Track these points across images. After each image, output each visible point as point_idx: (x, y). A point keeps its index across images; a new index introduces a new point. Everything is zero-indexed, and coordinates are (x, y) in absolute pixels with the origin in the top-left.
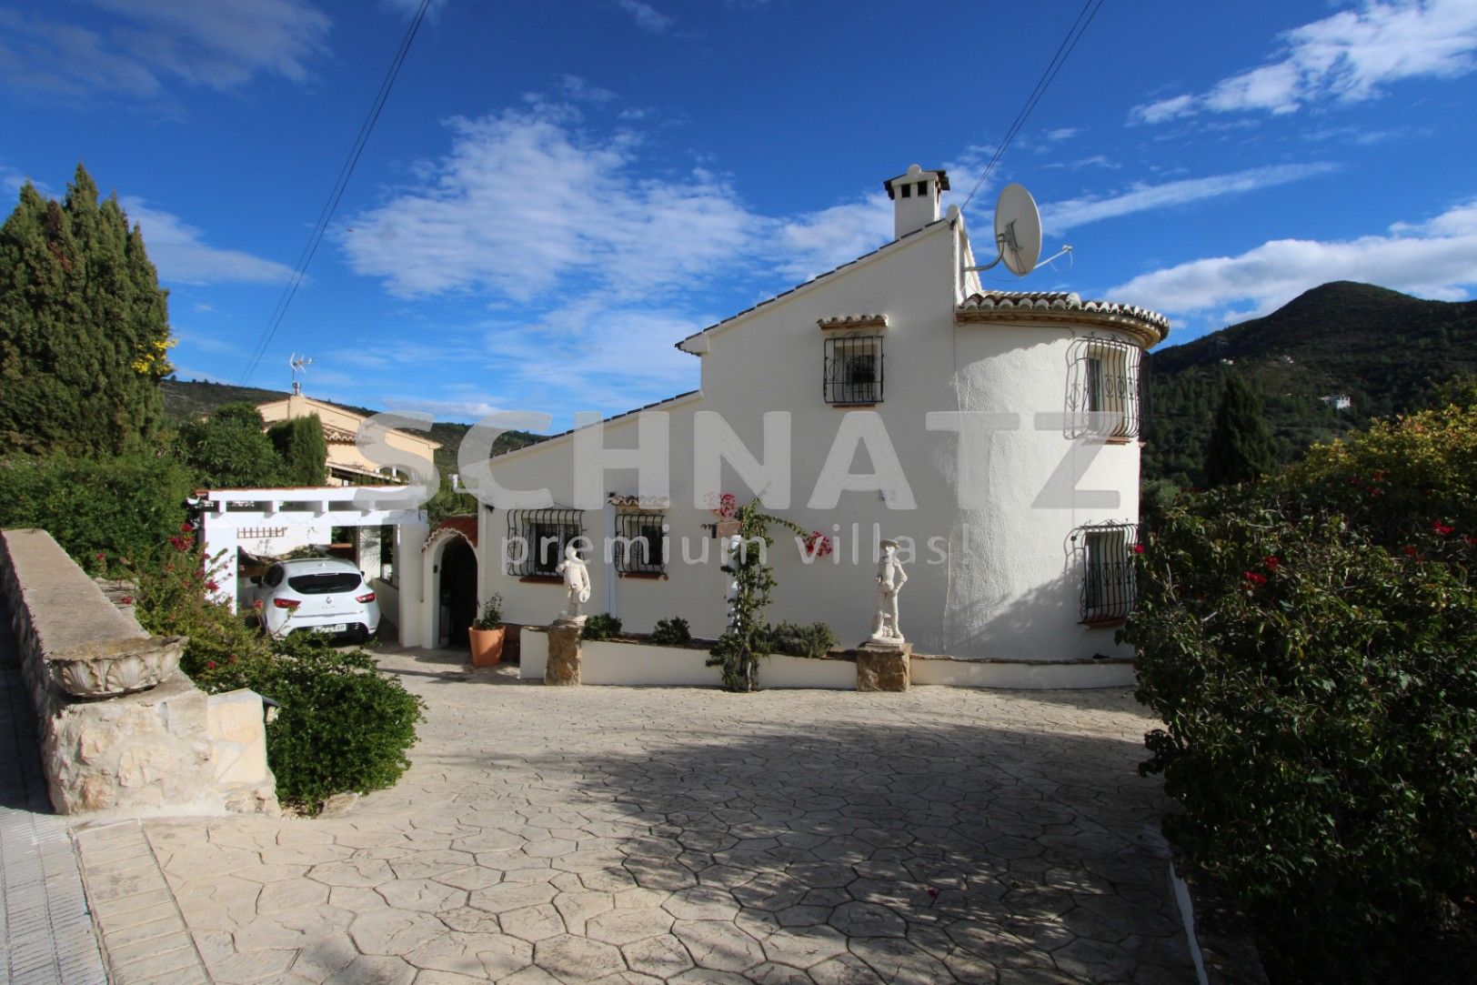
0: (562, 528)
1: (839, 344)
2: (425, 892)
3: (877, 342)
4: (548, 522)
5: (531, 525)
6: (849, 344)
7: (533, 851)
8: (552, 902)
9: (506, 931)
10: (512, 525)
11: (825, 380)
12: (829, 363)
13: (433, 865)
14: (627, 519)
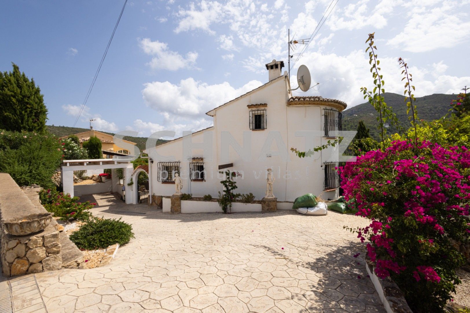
0: (174, 167)
1: (254, 112)
2: (135, 294)
3: (265, 111)
4: (169, 166)
5: (164, 167)
6: (256, 112)
7: (170, 275)
8: (178, 294)
9: (163, 308)
10: (159, 167)
11: (250, 123)
12: (251, 118)
13: (138, 283)
14: (193, 164)
